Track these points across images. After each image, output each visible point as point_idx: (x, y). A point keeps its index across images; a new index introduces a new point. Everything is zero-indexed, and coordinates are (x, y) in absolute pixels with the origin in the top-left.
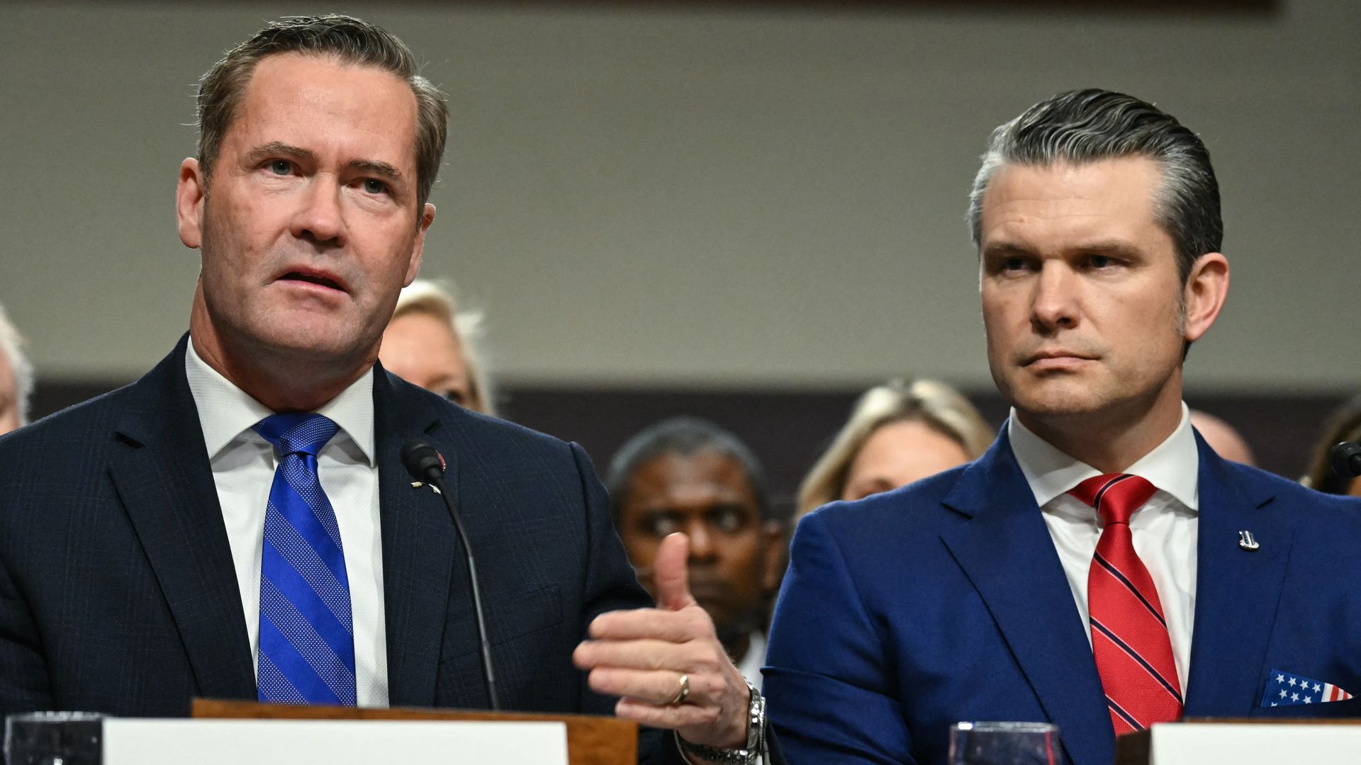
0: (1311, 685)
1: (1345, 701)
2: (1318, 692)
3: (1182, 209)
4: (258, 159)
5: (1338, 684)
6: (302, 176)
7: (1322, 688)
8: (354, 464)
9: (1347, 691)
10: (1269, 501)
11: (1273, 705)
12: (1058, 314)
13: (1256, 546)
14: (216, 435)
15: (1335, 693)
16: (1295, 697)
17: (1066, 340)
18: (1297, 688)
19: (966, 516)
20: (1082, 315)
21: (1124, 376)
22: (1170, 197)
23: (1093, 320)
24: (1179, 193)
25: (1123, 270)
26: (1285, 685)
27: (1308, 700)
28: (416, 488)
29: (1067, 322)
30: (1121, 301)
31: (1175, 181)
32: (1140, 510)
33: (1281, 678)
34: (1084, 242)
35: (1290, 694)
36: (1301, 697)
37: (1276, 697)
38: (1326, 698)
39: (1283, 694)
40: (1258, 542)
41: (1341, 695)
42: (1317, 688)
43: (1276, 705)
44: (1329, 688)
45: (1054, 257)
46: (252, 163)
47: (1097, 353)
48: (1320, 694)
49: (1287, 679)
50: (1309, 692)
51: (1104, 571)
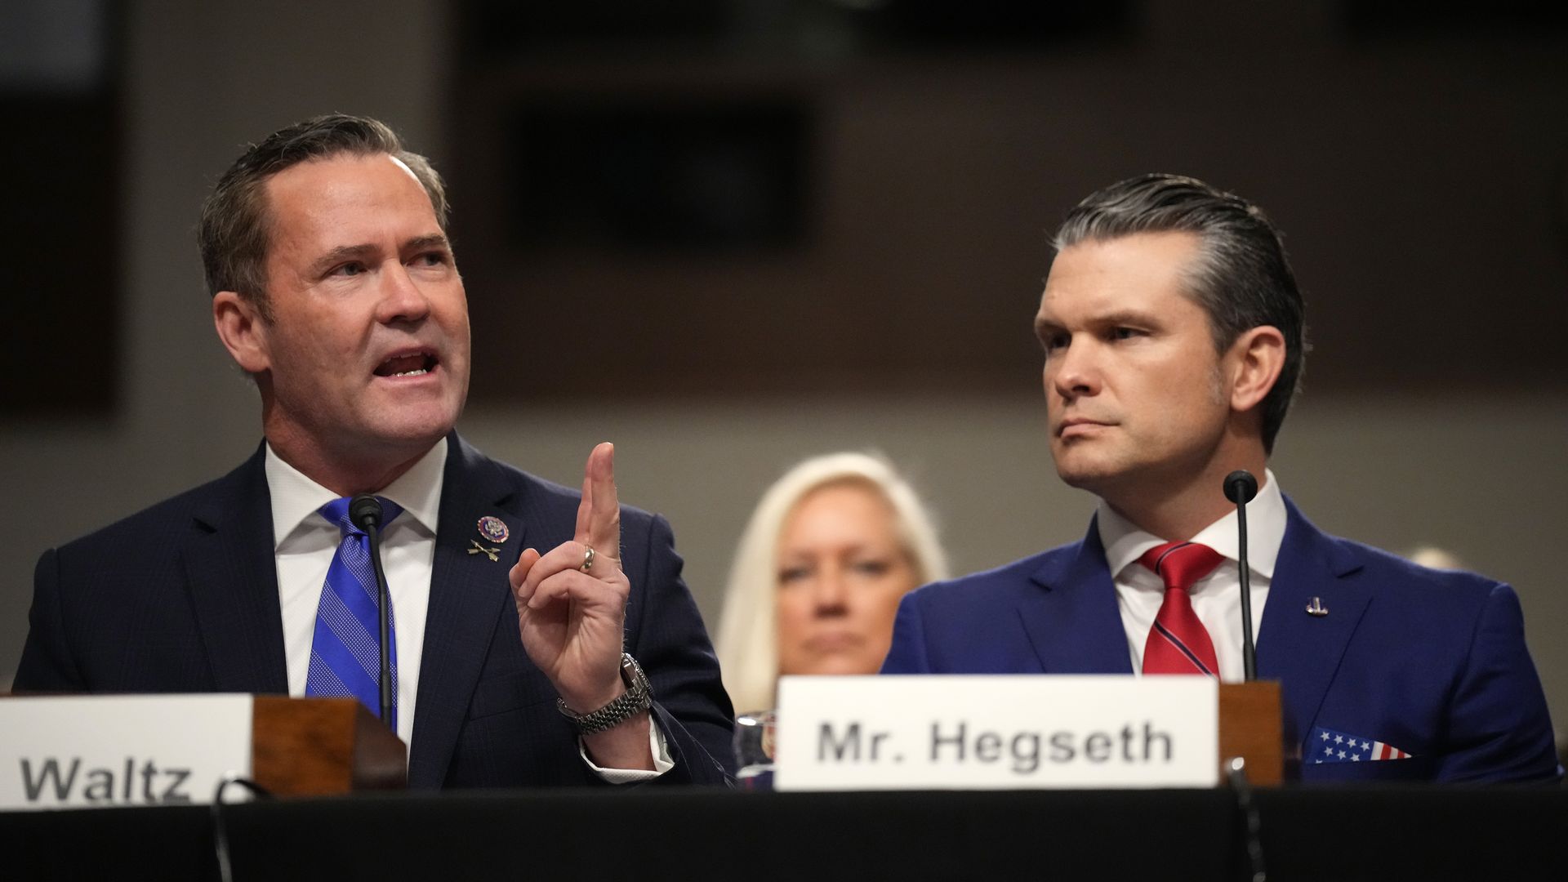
0: (1359, 743)
1: (1400, 760)
2: (1367, 750)
3: (1214, 281)
4: (325, 269)
5: (1389, 743)
6: (366, 271)
7: (1371, 746)
8: (420, 540)
9: (1402, 750)
10: (1357, 571)
11: (1318, 762)
12: (1072, 381)
13: (1325, 611)
14: (285, 521)
15: (1386, 752)
16: (1342, 755)
17: (1085, 407)
18: (1344, 746)
19: (1046, 589)
20: (1103, 383)
21: (1145, 440)
22: (1201, 269)
23: (1114, 389)
24: (1210, 266)
25: (1145, 340)
26: (1331, 743)
27: (1356, 758)
28: (472, 555)
29: (1085, 390)
30: (1140, 368)
31: (1207, 255)
32: (1210, 579)
33: (1326, 736)
34: (1100, 313)
35: (1336, 751)
36: (1349, 755)
37: (1321, 755)
38: (1377, 755)
39: (1329, 751)
40: (1327, 608)
41: (1394, 753)
42: (1365, 746)
43: (1320, 762)
44: (1379, 747)
45: (1079, 330)
46: (319, 273)
47: (1116, 418)
48: (1370, 751)
49: (1332, 737)
50: (1357, 749)
51: (1162, 637)
